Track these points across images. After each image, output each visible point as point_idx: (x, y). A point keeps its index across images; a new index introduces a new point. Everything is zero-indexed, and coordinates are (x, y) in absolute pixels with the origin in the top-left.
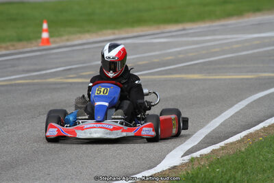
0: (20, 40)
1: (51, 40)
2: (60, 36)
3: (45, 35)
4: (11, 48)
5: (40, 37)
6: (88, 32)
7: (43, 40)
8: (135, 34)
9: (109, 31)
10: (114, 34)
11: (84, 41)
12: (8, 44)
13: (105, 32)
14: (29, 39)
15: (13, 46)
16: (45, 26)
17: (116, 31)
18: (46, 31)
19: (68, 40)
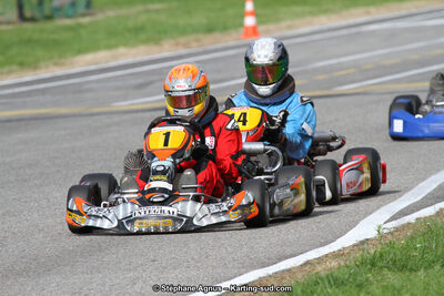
0: (210, 30)
1: (261, 28)
2: (278, 20)
3: (250, 21)
4: (194, 44)
5: (241, 25)
6: (326, 12)
7: (247, 28)
8: (404, 12)
9: (361, 10)
10: (368, 13)
11: (316, 28)
12: (191, 38)
13: (353, 11)
14: (225, 28)
15: (198, 40)
16: (249, 6)
17: (372, 9)
18: (253, 13)
19: (289, 27)
